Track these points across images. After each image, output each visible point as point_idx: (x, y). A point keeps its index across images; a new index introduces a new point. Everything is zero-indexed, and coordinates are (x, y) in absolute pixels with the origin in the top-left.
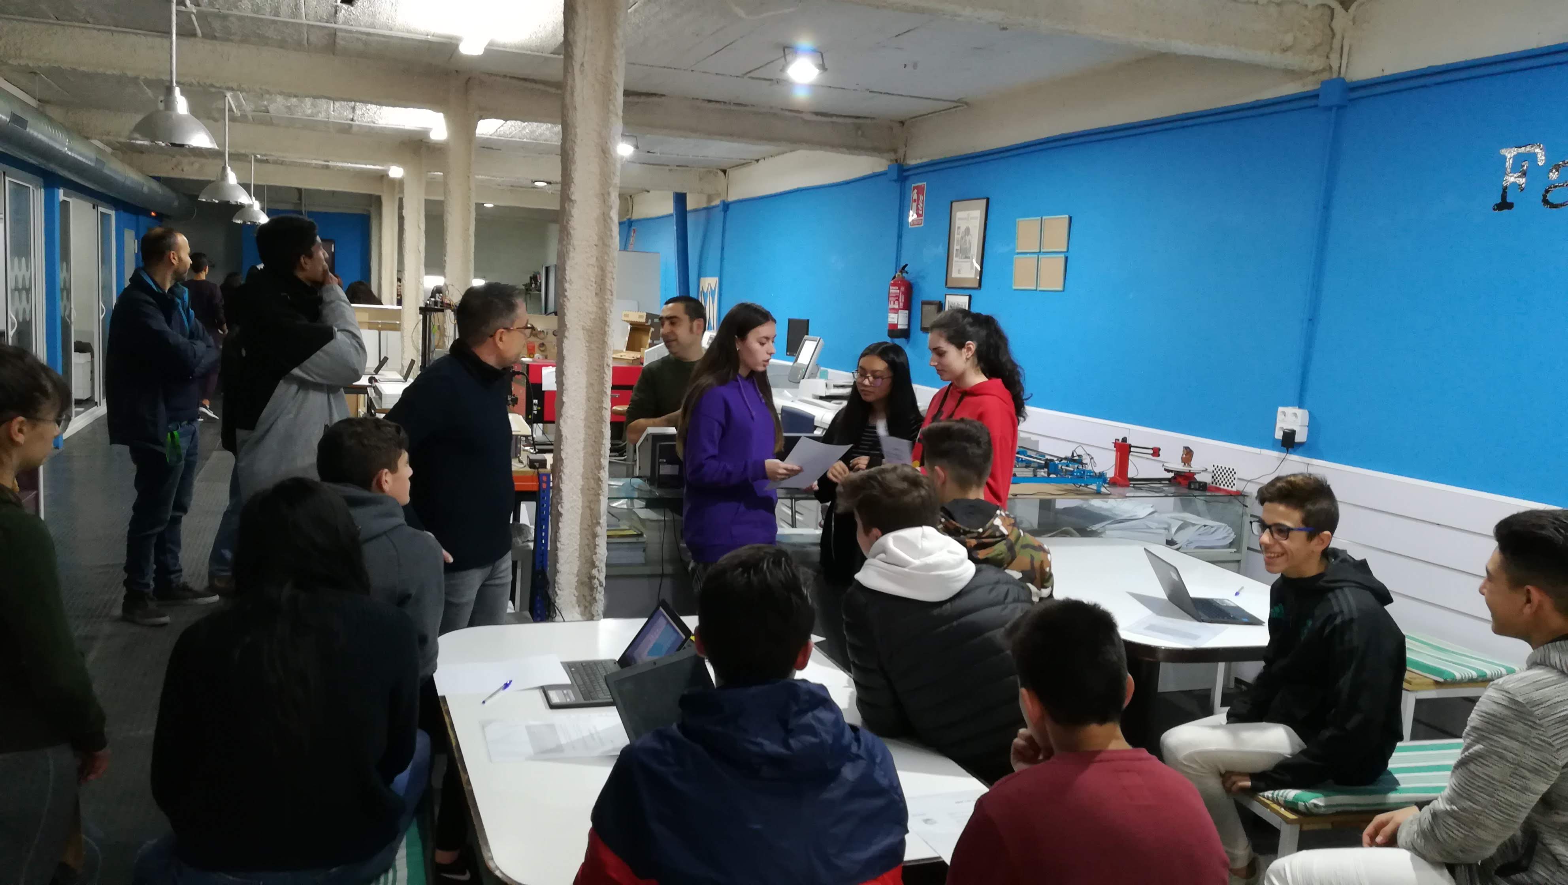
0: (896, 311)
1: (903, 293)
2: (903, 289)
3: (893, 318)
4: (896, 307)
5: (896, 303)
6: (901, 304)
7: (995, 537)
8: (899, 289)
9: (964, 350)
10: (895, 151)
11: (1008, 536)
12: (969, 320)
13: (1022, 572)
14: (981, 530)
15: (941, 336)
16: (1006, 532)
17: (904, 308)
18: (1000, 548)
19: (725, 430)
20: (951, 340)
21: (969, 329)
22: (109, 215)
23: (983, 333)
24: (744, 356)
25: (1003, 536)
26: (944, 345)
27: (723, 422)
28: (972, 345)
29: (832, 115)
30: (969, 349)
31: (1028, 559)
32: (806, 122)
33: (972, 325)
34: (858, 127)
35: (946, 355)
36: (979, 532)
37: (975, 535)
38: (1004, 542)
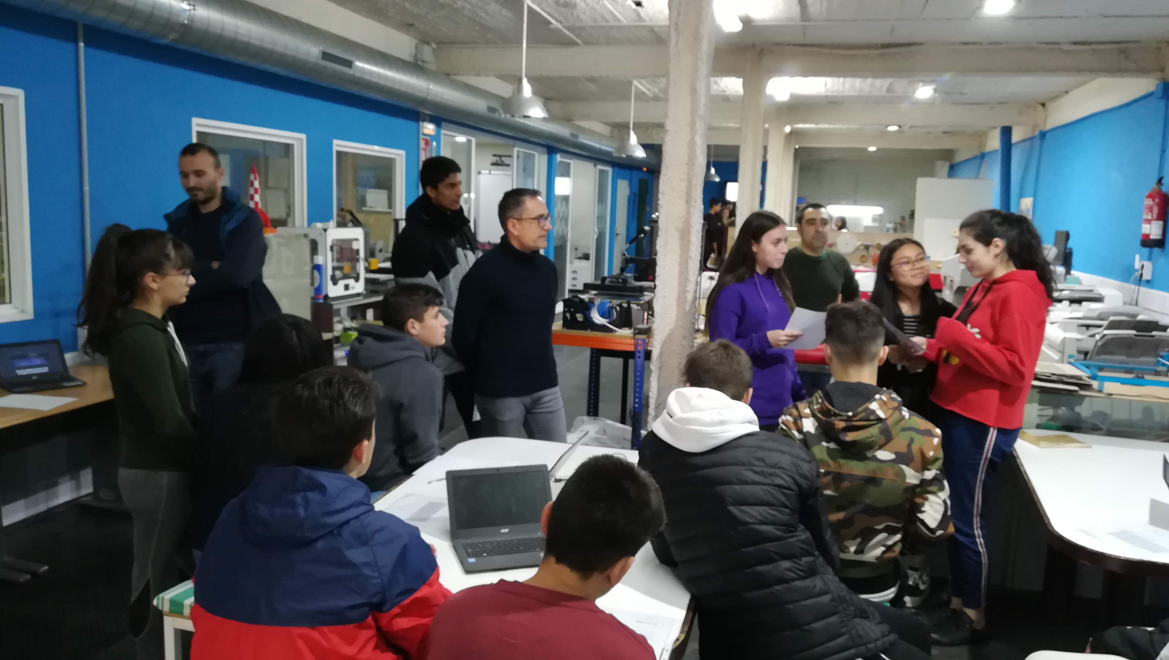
0: (1149, 221)
1: (1158, 205)
2: (1157, 200)
3: (1146, 229)
4: (1149, 217)
5: (1150, 214)
6: (1155, 216)
7: (869, 420)
8: (1153, 200)
9: (992, 247)
10: (1162, 70)
11: (886, 419)
12: (997, 220)
13: (896, 453)
14: (850, 414)
15: (968, 234)
16: (882, 415)
17: (1159, 218)
18: (874, 431)
19: (741, 319)
20: (978, 238)
21: (997, 228)
22: (607, 172)
23: (1013, 233)
24: (760, 257)
25: (879, 420)
26: (971, 243)
27: (739, 313)
28: (999, 243)
29: (1091, 43)
30: (997, 246)
31: (907, 441)
32: (1066, 52)
33: (1000, 224)
34: (1122, 52)
35: (973, 252)
36: (848, 416)
37: (845, 418)
38: (880, 425)
